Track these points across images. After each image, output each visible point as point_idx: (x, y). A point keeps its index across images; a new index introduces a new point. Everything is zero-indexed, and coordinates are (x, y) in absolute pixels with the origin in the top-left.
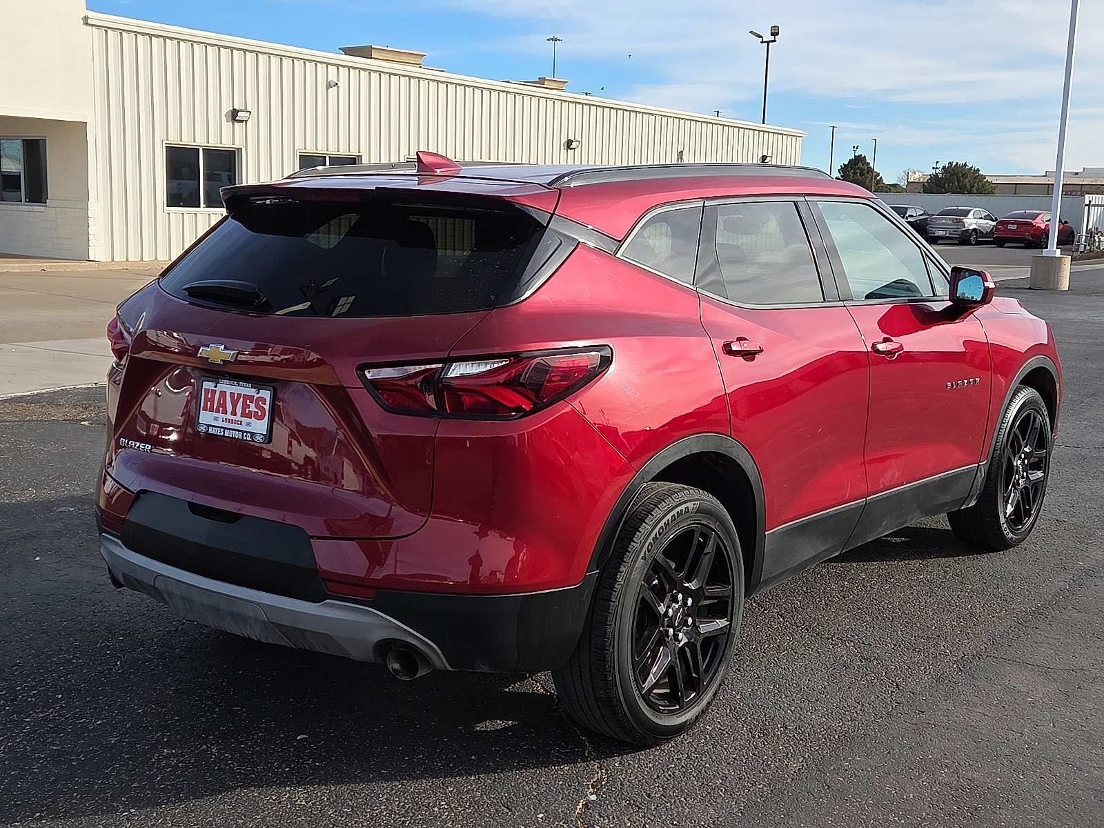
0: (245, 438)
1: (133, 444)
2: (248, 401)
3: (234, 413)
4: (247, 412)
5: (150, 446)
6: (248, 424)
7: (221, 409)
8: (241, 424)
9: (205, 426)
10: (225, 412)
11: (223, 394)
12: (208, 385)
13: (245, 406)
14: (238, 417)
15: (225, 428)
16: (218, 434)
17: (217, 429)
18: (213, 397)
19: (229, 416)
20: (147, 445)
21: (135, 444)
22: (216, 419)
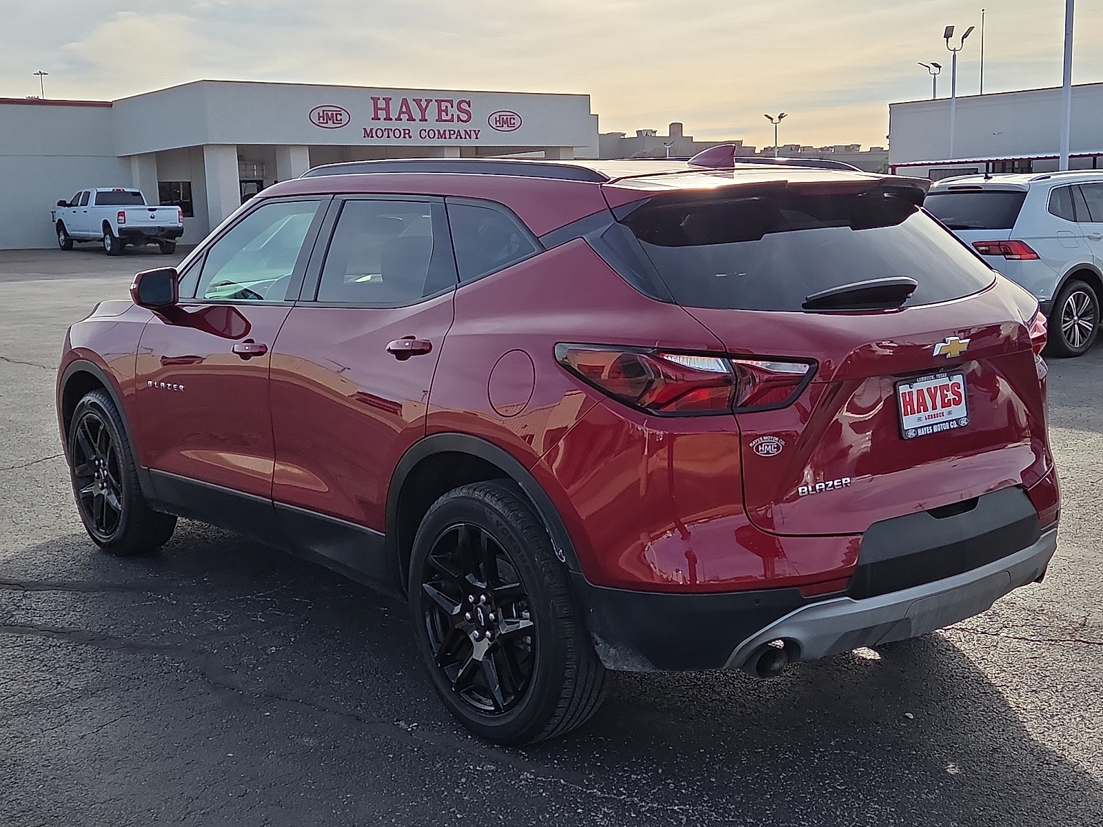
0: (952, 427)
1: (823, 486)
2: (945, 391)
3: (934, 408)
4: (946, 401)
5: (848, 479)
6: (950, 413)
7: (922, 407)
8: (943, 415)
9: (914, 430)
10: (926, 410)
11: (920, 392)
12: (903, 389)
13: (943, 397)
14: (939, 410)
15: (932, 425)
16: (928, 432)
17: (925, 429)
18: (911, 399)
19: (931, 412)
20: (843, 480)
21: (826, 486)
22: (920, 419)
